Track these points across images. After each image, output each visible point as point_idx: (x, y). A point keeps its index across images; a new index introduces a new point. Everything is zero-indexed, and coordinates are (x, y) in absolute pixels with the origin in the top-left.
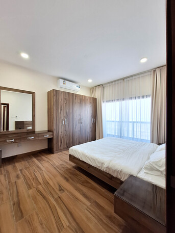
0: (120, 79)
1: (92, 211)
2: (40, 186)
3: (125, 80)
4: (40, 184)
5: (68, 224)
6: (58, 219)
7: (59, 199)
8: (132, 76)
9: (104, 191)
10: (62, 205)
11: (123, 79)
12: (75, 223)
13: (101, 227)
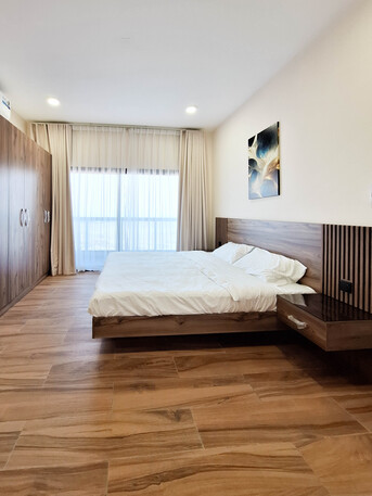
0: (121, 126)
1: (265, 391)
2: (112, 473)
3: (131, 131)
4: (103, 466)
5: (291, 445)
6: (273, 461)
7: (210, 435)
8: (145, 128)
9: (224, 352)
10: (232, 434)
11: (128, 128)
12: (291, 430)
13: (302, 397)
